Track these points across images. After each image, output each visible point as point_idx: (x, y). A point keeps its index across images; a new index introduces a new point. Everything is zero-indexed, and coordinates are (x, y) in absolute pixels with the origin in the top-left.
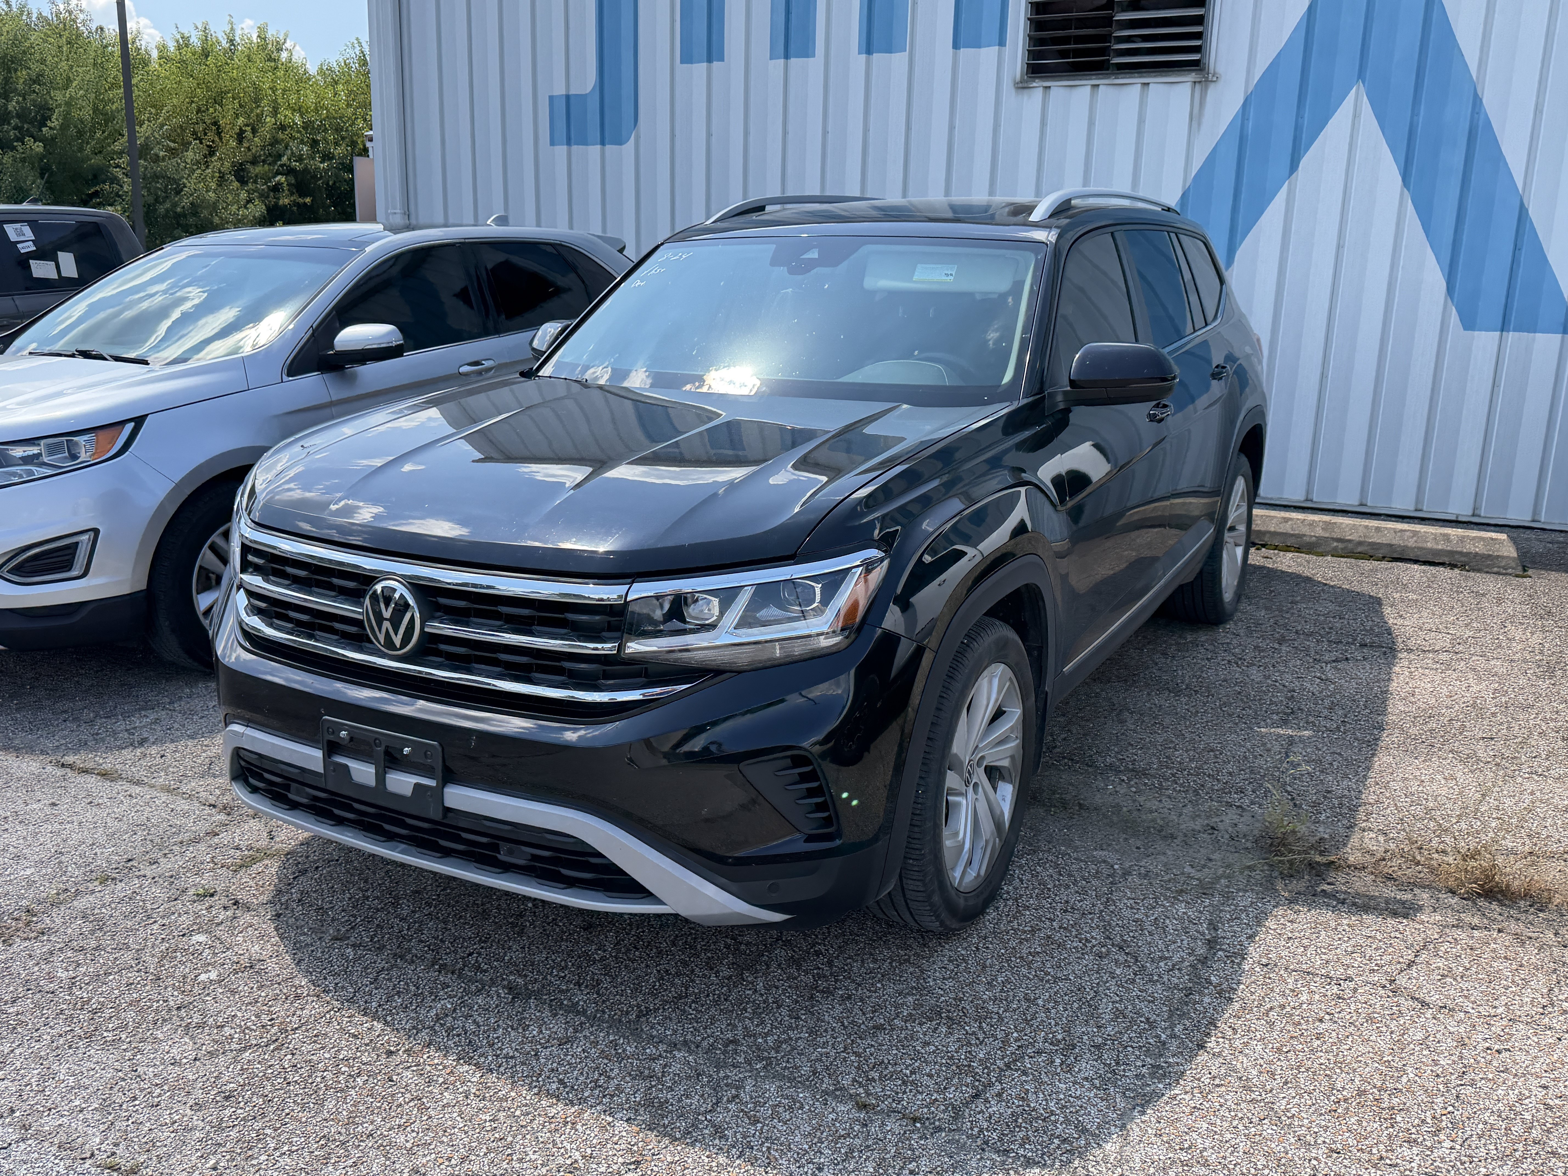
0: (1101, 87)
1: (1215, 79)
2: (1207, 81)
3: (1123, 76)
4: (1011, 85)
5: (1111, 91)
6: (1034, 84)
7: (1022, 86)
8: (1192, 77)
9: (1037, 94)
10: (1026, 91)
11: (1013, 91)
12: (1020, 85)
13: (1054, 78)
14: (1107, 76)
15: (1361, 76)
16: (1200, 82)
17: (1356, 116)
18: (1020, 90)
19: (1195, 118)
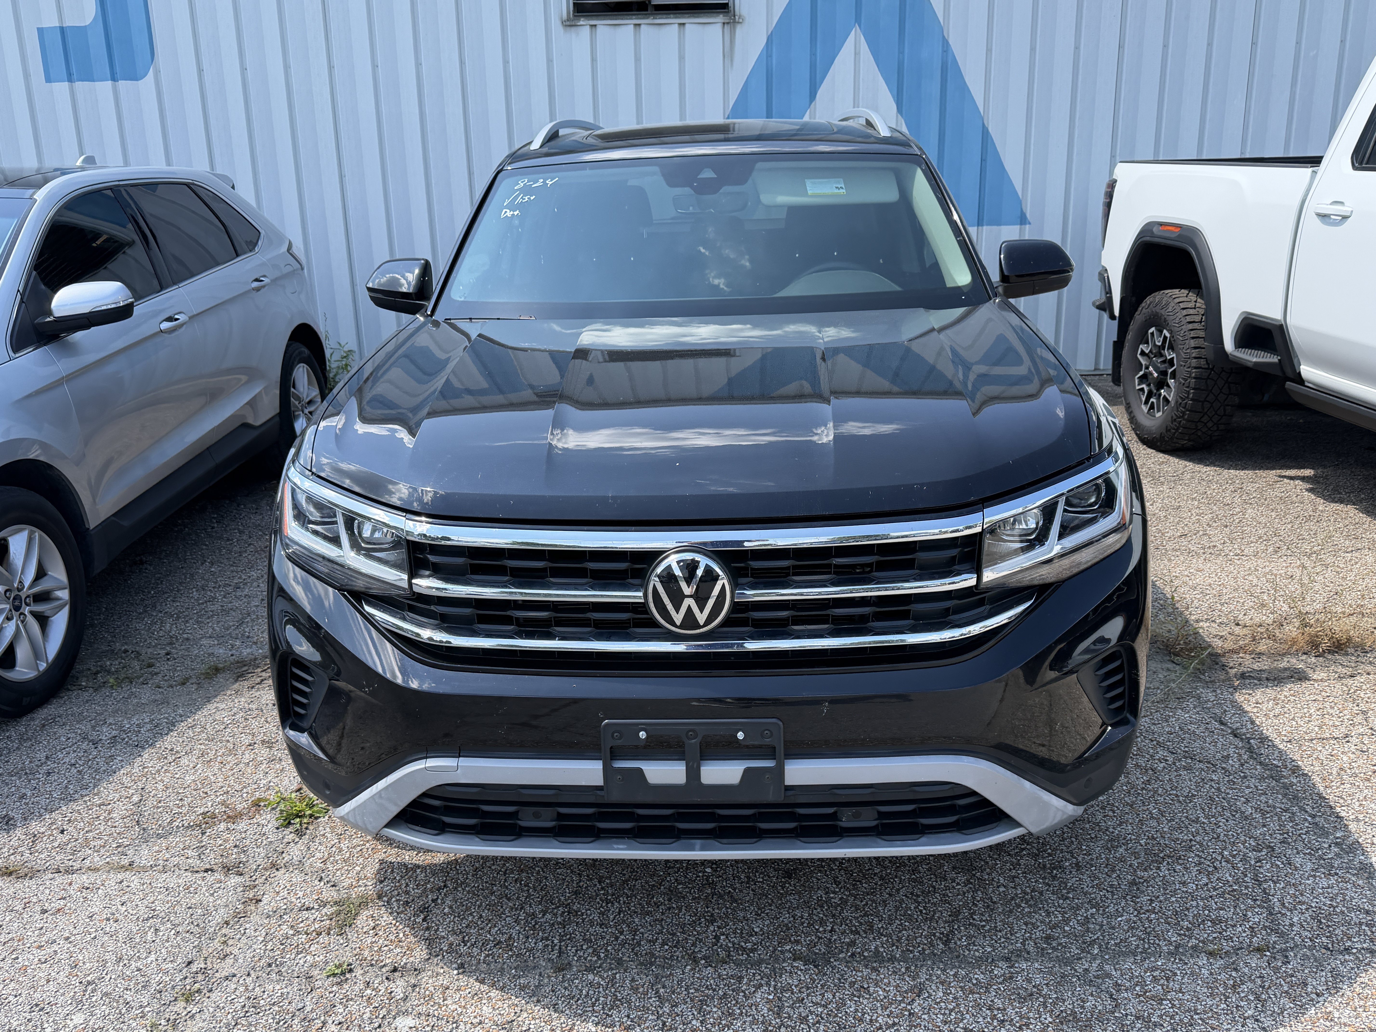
0: (642, 26)
1: (741, 20)
2: (735, 22)
3: (660, 16)
4: (559, 23)
5: (651, 30)
6: (581, 23)
7: (569, 24)
8: (720, 19)
9: (584, 31)
10: (573, 29)
11: (561, 29)
12: (568, 23)
13: (597, 17)
14: (646, 16)
15: (858, 20)
16: (728, 23)
17: (857, 54)
18: (568, 28)
19: (729, 54)
